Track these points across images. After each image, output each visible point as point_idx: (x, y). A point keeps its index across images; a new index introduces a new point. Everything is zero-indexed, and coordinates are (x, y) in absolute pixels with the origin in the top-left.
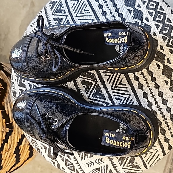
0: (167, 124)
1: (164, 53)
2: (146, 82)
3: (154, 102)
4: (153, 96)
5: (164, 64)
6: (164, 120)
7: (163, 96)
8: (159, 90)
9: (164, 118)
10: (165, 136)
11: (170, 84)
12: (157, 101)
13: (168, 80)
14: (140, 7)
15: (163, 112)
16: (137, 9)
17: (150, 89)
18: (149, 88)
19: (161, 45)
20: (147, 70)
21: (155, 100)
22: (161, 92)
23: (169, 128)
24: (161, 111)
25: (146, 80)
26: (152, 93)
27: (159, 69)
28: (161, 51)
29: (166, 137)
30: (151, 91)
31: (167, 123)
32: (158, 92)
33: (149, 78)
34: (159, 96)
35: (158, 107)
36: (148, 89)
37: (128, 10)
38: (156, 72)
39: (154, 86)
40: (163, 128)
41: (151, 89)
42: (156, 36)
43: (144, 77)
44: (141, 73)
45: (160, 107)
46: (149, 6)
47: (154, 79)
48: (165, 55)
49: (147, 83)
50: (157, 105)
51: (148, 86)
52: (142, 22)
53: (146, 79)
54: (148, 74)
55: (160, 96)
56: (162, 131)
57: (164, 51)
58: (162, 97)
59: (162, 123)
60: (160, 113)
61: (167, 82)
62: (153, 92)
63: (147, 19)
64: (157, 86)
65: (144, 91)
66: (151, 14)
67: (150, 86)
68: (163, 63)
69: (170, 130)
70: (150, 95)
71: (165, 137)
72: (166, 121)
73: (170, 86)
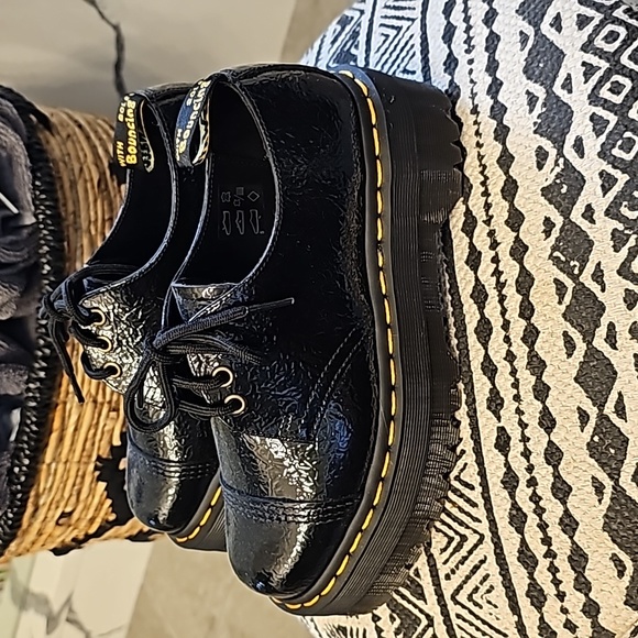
0: (554, 575)
1: (601, 296)
2: (515, 392)
3: (523, 476)
4: (526, 454)
5: (589, 343)
6: (545, 556)
7: (560, 467)
8: (552, 439)
9: (549, 550)
10: (542, 615)
11: (595, 429)
12: (534, 477)
13: (589, 412)
14: (570, 91)
15: (548, 526)
16: (557, 93)
17: (523, 425)
18: (520, 419)
19: (599, 264)
20: (528, 350)
21: (530, 469)
22: (558, 448)
23: (558, 591)
24: (541, 519)
25: (516, 385)
26: (525, 439)
27: (569, 355)
28: (595, 288)
29: (546, 620)
30: (523, 432)
31: (553, 569)
32: (546, 446)
33: (527, 379)
34: (546, 459)
35: (535, 498)
36: (517, 420)
37: (529, 92)
38: (556, 364)
39: (538, 415)
40: (539, 583)
41: (527, 425)
42: (593, 222)
43: (514, 372)
44: (507, 355)
45: (541, 503)
46: (601, 92)
47: (541, 391)
48: (604, 310)
49: (517, 398)
50: (534, 491)
51: (519, 412)
52: (560, 154)
53: (517, 380)
54: (528, 363)
55: (549, 463)
56: (535, 594)
57: (603, 290)
58: (555, 467)
59: (537, 564)
60: (539, 526)
61: (584, 417)
62: (529, 439)
63: (579, 147)
64: (547, 422)
65: (500, 425)
66: (598, 127)
67: (523, 413)
68: (588, 337)
69: (562, 601)
70: (516, 447)
71: (542, 619)
72: (552, 563)
73: (592, 437)
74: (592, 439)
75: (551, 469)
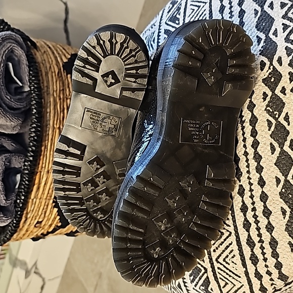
0: (262, 250)
1: (288, 128)
2: (248, 169)
3: (250, 207)
4: (252, 197)
5: (282, 148)
6: (259, 242)
7: (267, 203)
8: (264, 190)
9: (261, 239)
10: (257, 268)
11: (283, 186)
12: (255, 207)
13: (280, 178)
14: (276, 36)
15: (260, 229)
16: (271, 37)
17: (251, 184)
18: (249, 182)
19: (287, 113)
20: (254, 151)
21: (253, 203)
22: (266, 194)
23: (264, 257)
24: (257, 226)
25: (248, 166)
26: (251, 190)
27: (273, 153)
28: (285, 124)
29: (258, 270)
30: (250, 187)
31: (262, 248)
32: (261, 193)
33: (253, 164)
34: (261, 199)
35: (255, 216)
36: (248, 182)
37: (257, 37)
38: (266, 157)
39: (258, 180)
40: (256, 254)
41: (252, 184)
42: (285, 94)
43: (247, 161)
44: (245, 153)
45: (258, 219)
46: (290, 37)
47: (259, 169)
48: (289, 133)
49: (248, 172)
50: (255, 213)
51: (249, 178)
52: (271, 64)
53: (249, 164)
54: (254, 157)
55: (262, 201)
56: (254, 259)
57: (289, 125)
58: (265, 203)
59: (255, 245)
60: (256, 228)
61: (278, 181)
62: (253, 190)
63: (280, 61)
64: (262, 183)
65: (240, 184)
66: (288, 52)
67: (251, 179)
68: (281, 145)
69: (266, 262)
70: (247, 194)
71: (256, 270)
72: (262, 245)
73: (282, 189)
74: (281, 191)
75: (263, 203)
